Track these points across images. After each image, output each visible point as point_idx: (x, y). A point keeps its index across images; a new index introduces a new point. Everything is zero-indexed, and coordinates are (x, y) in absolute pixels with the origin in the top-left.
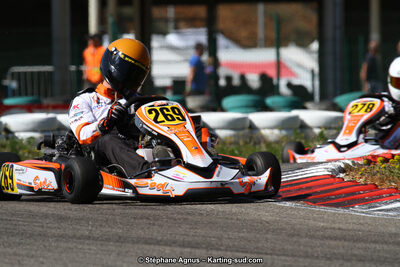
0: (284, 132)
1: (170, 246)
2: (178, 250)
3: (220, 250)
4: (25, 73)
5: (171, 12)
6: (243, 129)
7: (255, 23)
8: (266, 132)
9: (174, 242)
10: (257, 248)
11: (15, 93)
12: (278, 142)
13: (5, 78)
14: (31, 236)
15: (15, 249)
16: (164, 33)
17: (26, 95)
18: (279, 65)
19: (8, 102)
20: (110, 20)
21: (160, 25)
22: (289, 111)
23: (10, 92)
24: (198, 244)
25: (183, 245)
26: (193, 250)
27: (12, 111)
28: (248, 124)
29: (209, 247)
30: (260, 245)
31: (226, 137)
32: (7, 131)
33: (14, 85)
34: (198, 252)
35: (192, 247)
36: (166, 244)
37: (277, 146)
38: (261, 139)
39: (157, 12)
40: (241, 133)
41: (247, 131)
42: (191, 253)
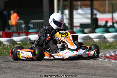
0: (114, 39)
1: (80, 75)
2: (82, 76)
3: (95, 75)
4: (35, 22)
5: (79, 3)
6: (102, 38)
7: (105, 6)
8: (109, 39)
9: (81, 74)
10: (107, 75)
11: (32, 29)
12: (113, 42)
13: (29, 24)
14: (38, 72)
15: (33, 76)
16: (77, 9)
17: (36, 29)
18: (113, 18)
19: (30, 31)
20: (61, 6)
21: (76, 7)
22: (116, 33)
23: (31, 28)
24: (88, 74)
25: (84, 74)
26: (87, 76)
27: (31, 34)
28: (103, 37)
29: (92, 75)
30: (107, 74)
31: (97, 41)
32: (30, 40)
33: (32, 26)
34: (88, 76)
35: (87, 75)
36: (79, 74)
37: (112, 44)
38: (108, 42)
39: (75, 3)
40: (101, 40)
41: (103, 39)
42: (86, 77)
